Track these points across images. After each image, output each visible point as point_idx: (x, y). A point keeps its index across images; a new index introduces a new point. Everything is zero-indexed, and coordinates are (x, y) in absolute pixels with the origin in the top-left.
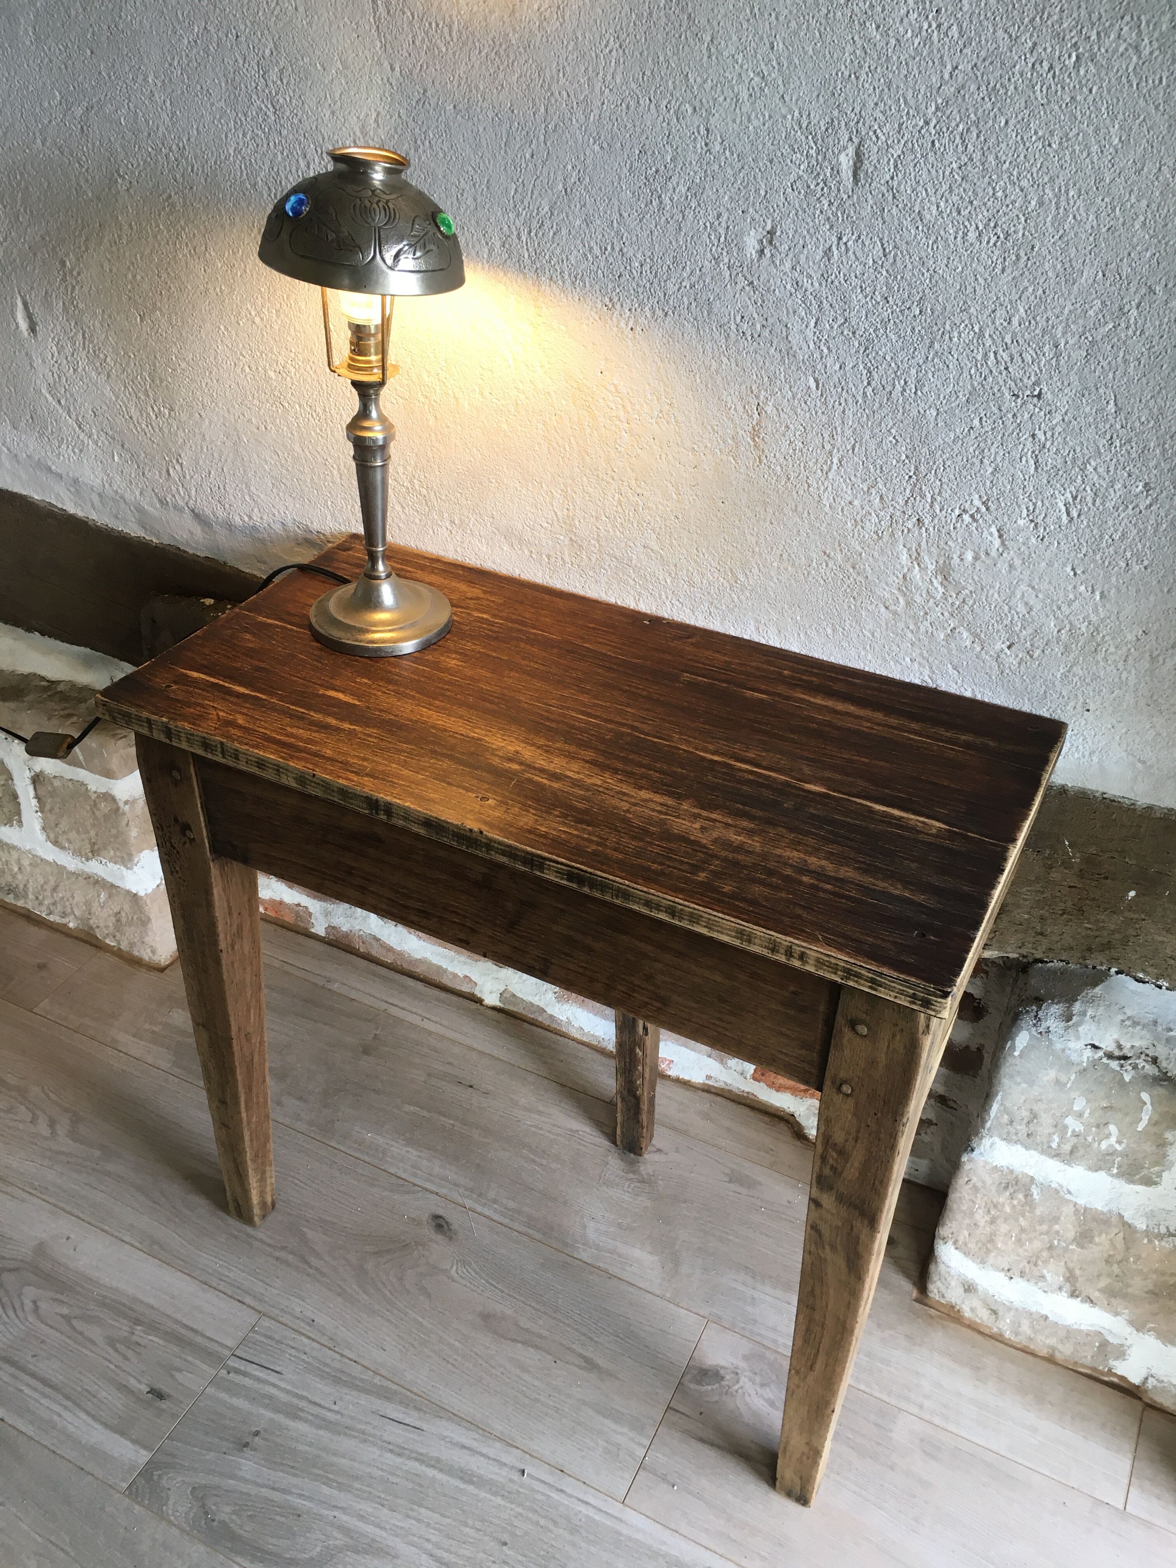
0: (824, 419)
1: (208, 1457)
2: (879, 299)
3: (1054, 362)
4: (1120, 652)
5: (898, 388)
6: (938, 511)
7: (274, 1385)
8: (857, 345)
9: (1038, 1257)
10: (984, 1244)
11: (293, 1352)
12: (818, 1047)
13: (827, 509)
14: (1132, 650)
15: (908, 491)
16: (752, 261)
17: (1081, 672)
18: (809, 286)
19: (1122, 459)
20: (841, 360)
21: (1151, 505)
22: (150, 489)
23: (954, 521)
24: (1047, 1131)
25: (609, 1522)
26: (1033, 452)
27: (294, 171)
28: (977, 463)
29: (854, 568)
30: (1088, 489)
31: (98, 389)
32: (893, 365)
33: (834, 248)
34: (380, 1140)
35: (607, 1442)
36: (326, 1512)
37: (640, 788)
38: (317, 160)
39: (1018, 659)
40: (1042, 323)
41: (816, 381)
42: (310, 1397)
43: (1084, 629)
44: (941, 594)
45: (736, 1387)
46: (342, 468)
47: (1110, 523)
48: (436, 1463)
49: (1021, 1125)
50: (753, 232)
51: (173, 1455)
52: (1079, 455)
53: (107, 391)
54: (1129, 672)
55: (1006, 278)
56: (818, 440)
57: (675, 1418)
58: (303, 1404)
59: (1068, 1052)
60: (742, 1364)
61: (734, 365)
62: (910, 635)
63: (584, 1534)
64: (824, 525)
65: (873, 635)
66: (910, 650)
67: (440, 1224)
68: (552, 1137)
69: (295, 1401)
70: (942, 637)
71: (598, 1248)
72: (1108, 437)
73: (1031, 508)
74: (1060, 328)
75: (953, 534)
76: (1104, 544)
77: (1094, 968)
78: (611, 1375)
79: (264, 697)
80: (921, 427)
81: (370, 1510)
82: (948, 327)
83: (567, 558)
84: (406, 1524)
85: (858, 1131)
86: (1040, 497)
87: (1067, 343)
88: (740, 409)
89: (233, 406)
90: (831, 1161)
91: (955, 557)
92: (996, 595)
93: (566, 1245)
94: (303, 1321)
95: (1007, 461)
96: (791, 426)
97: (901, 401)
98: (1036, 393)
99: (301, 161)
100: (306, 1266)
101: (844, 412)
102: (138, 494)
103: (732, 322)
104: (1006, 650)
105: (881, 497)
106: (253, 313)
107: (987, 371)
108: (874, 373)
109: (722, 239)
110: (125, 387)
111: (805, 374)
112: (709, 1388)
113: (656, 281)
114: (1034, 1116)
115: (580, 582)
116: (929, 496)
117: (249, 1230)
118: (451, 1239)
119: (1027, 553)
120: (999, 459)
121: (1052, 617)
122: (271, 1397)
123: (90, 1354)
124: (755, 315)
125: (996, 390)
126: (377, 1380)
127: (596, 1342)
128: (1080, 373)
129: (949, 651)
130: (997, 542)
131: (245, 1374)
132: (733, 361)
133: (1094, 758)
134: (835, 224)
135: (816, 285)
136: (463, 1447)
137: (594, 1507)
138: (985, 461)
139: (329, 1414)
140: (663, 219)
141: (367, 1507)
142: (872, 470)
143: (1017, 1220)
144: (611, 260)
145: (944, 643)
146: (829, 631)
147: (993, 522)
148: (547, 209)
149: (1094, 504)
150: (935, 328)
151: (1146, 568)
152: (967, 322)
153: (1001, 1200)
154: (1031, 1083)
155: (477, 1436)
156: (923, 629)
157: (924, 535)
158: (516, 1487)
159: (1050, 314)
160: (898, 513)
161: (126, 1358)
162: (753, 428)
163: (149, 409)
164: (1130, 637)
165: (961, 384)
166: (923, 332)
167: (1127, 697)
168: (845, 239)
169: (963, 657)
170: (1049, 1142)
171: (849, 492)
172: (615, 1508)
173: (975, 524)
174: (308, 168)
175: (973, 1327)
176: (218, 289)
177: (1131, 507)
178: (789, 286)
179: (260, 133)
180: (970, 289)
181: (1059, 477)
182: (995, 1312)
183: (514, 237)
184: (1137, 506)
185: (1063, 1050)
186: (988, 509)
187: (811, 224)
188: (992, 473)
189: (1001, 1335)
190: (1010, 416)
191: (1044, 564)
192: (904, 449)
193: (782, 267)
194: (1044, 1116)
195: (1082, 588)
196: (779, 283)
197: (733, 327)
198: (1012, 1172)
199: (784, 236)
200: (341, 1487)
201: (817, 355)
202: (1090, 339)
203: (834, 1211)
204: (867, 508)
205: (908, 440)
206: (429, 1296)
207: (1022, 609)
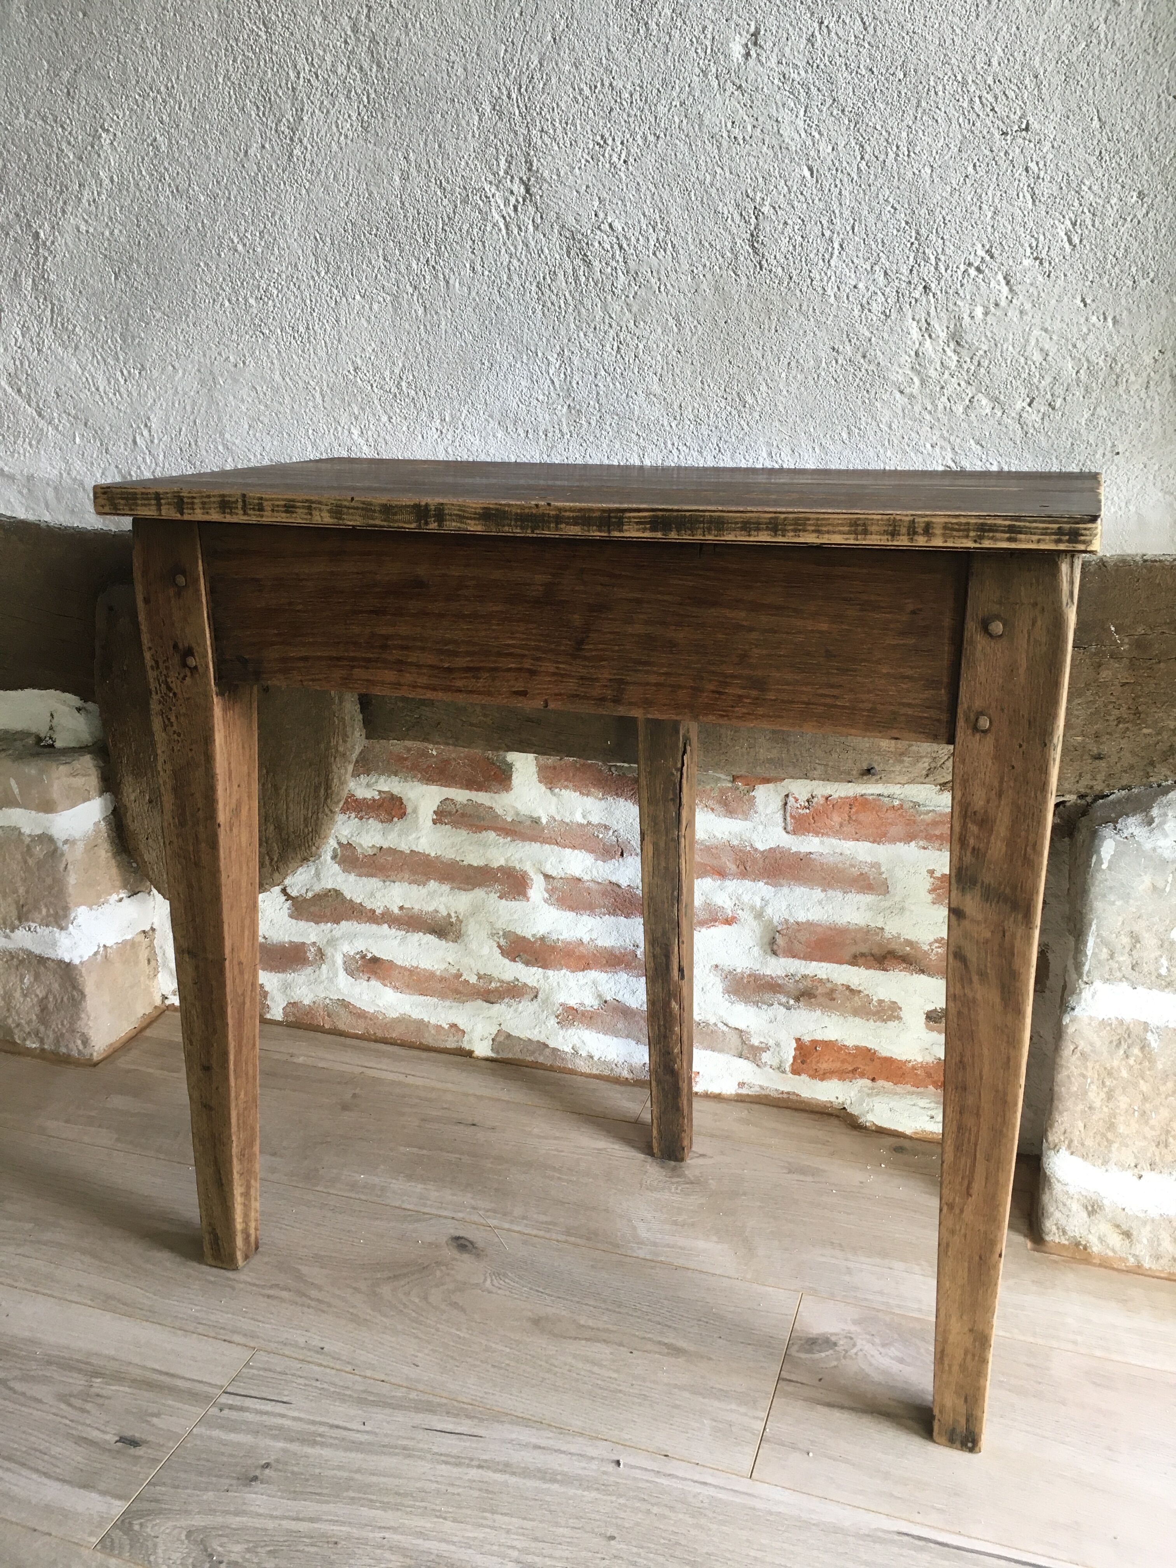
0: (821, 205)
1: (205, 1497)
2: (863, 73)
3: (1036, 92)
4: (1140, 380)
5: (892, 155)
6: (943, 271)
7: (283, 1416)
8: (847, 122)
9: (1168, 1132)
10: (1103, 1135)
11: (301, 1381)
12: (945, 680)
13: (832, 300)
14: (1152, 374)
15: (911, 259)
16: (739, 64)
17: (1105, 413)
18: (796, 76)
19: (1114, 173)
20: (833, 142)
21: (1147, 213)
22: (113, 466)
23: (960, 278)
24: (1153, 956)
25: (738, 1500)
26: (1029, 186)
27: (283, 84)
28: (976, 210)
29: (864, 357)
30: (1086, 210)
31: (63, 365)
32: (884, 133)
33: (817, 33)
34: (375, 1180)
35: (713, 1420)
36: (371, 1535)
38: (307, 68)
39: (1041, 415)
40: (1019, 57)
41: (811, 169)
42: (331, 1421)
43: (1101, 363)
44: (955, 363)
45: (854, 1350)
46: (325, 388)
47: (1112, 241)
48: (506, 1468)
49: (1122, 954)
50: (737, 38)
51: (157, 1501)
52: (1073, 177)
53: (74, 366)
54: (1153, 400)
55: (981, 23)
56: (817, 230)
57: (790, 1388)
58: (321, 1429)
59: (1159, 851)
60: (853, 1328)
61: (728, 174)
62: (928, 417)
63: (711, 1515)
64: (831, 318)
65: (890, 428)
66: (929, 435)
67: (462, 1244)
68: (576, 1156)
69: (313, 1428)
70: (961, 410)
71: (655, 1244)
72: (1097, 153)
73: (1034, 244)
74: (1037, 58)
75: (961, 292)
76: (1109, 266)
77: (1159, 785)
78: (702, 1357)
80: (918, 188)
81: (428, 1525)
82: (932, 83)
83: (565, 429)
84: (479, 1534)
85: (1001, 782)
86: (1041, 230)
87: (1046, 71)
88: (737, 217)
89: (210, 348)
90: (972, 841)
91: (966, 316)
92: (1011, 348)
93: (618, 1246)
94: (309, 1350)
95: (1004, 202)
96: (789, 222)
97: (895, 167)
98: (1023, 126)
99: (291, 73)
100: (304, 1299)
101: (840, 193)
102: (98, 476)
103: (723, 130)
104: (1028, 408)
105: (886, 273)
106: (236, 241)
107: (975, 116)
108: (866, 146)
109: (709, 51)
110: (94, 356)
111: (799, 164)
112: (823, 1355)
113: (647, 107)
114: (1136, 939)
115: (579, 451)
116: (932, 258)
117: (230, 1274)
118: (478, 1256)
119: (1036, 294)
120: (997, 201)
121: (1069, 358)
122: (280, 1428)
123: (35, 1412)
124: (746, 118)
125: (985, 132)
126: (413, 1395)
127: (675, 1329)
128: (1062, 97)
129: (970, 423)
130: (1005, 290)
131: (241, 1409)
132: (726, 169)
133: (1131, 507)
134: (816, 11)
135: (802, 73)
136: (537, 1447)
137: (715, 1486)
138: (984, 206)
139: (358, 1435)
140: (651, 44)
141: (426, 1523)
142: (874, 247)
143: (1135, 1085)
144: (601, 97)
145: (963, 417)
146: (845, 435)
147: (999, 268)
148: (536, 62)
149: (1093, 226)
150: (920, 87)
151: (1152, 281)
152: (949, 74)
153: (1116, 1063)
154: (1126, 897)
155: (551, 1435)
156: (940, 407)
157: (932, 300)
158: (612, 1479)
159: (1026, 48)
160: (904, 285)
161: (83, 1410)
162: (752, 235)
163: (118, 373)
164: (1148, 360)
165: (951, 135)
166: (909, 93)
167: (1155, 428)
168: (826, 23)
169: (985, 427)
170: (1157, 970)
171: (853, 276)
172: (743, 1485)
173: (981, 276)
174: (298, 78)
175: (1105, 1264)
176: (200, 225)
177: (1129, 219)
178: (776, 81)
179: (250, 54)
180: (949, 42)
181: (1057, 205)
182: (1127, 1234)
183: (505, 97)
184: (1135, 216)
185: (1154, 850)
186: (992, 257)
187: (793, 16)
188: (993, 218)
189: (1139, 1266)
190: (1002, 154)
191: (1053, 302)
192: (903, 215)
193: (769, 64)
194: (1147, 935)
195: (1094, 319)
196: (766, 80)
197: (725, 135)
198: (1121, 1022)
199: (768, 34)
200: (385, 1507)
201: (809, 142)
202: (1067, 62)
203: (980, 917)
204: (872, 288)
205: (906, 206)
206: (463, 1310)
207: (1037, 357)
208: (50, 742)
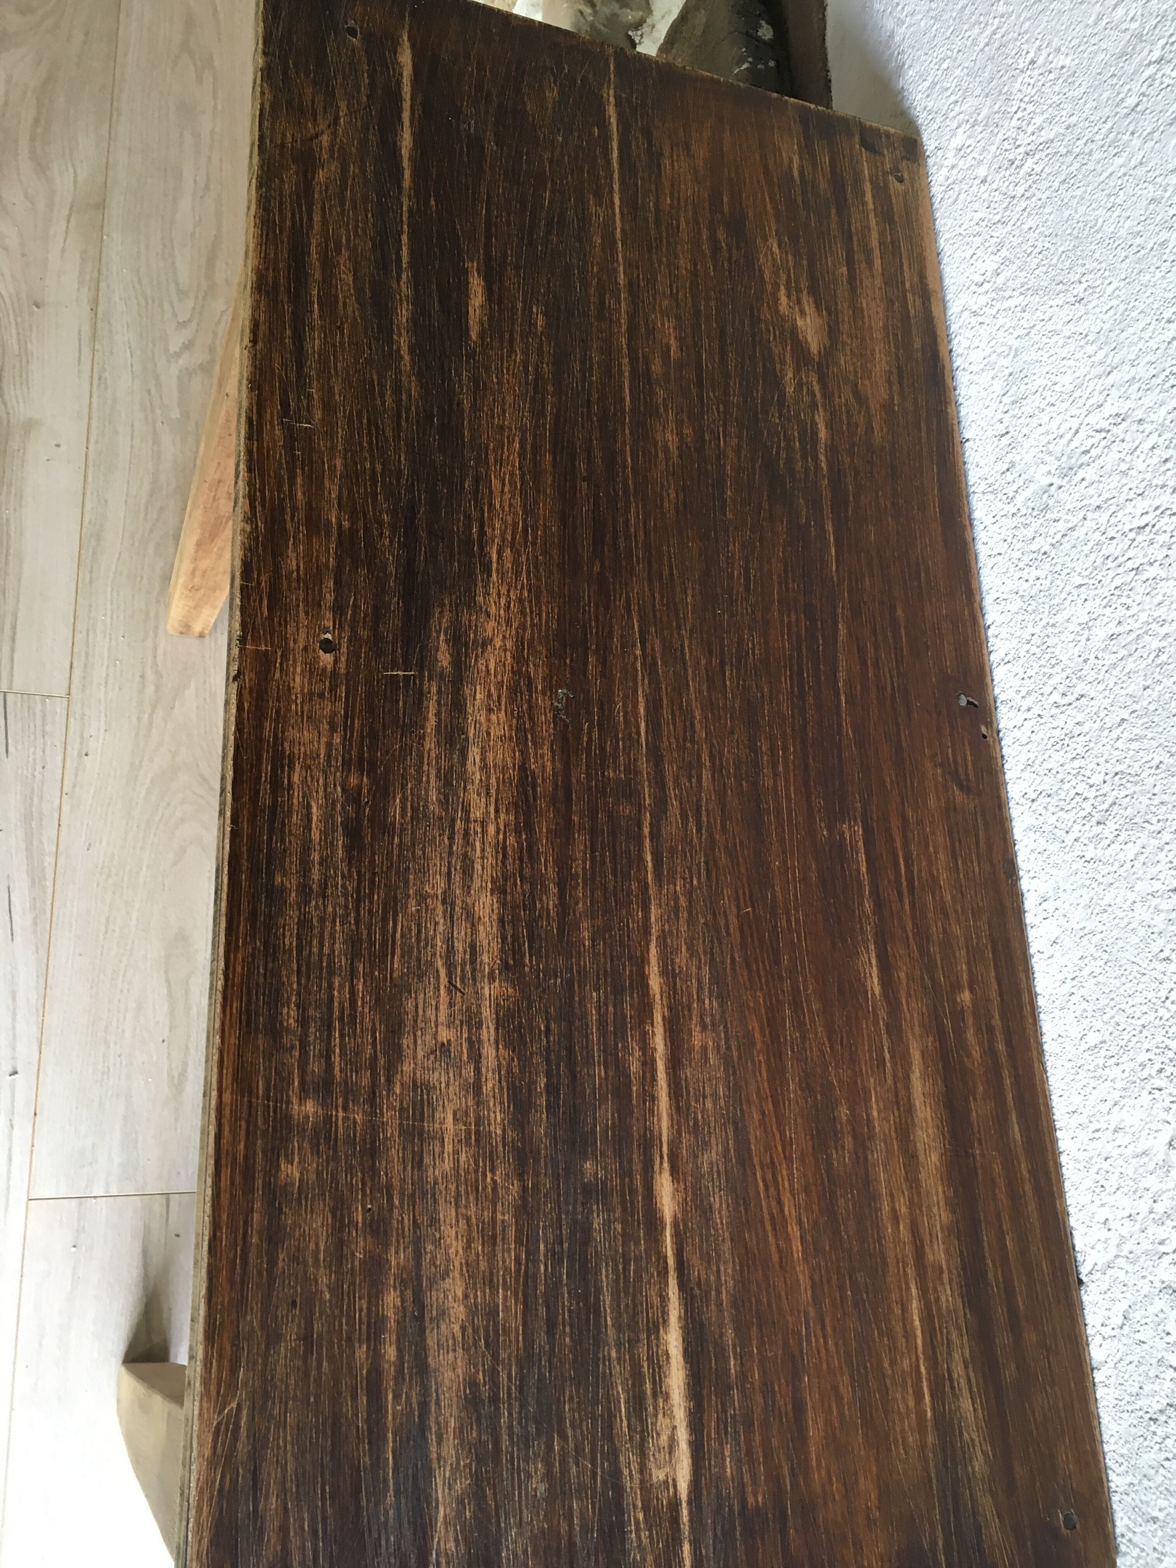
11: (39, 753)
35: (93, 1147)
37: (500, 889)
57: (161, 1209)
65: (1116, 1130)
66: (1119, 1213)
78: (176, 1112)
79: (407, 182)
100: (149, 710)
126: (49, 860)
136: (14, 995)
137: (9, 1173)
155: (33, 1003)
172: (18, 1196)
206: (176, 862)
208: (637, 40)
